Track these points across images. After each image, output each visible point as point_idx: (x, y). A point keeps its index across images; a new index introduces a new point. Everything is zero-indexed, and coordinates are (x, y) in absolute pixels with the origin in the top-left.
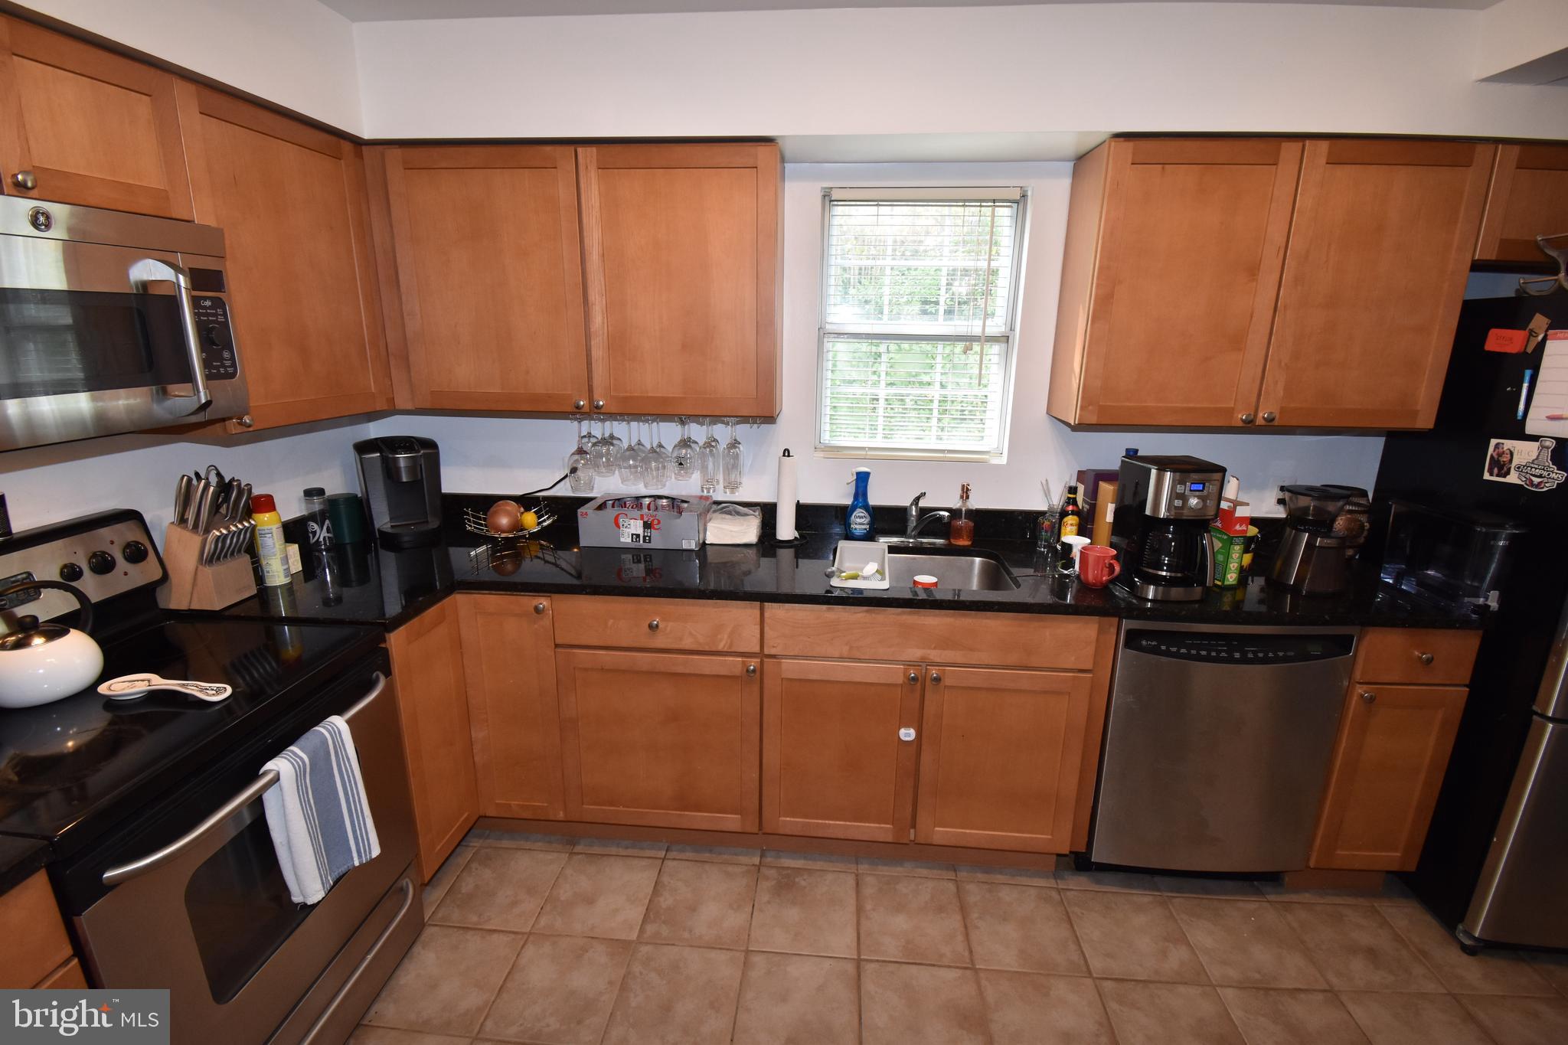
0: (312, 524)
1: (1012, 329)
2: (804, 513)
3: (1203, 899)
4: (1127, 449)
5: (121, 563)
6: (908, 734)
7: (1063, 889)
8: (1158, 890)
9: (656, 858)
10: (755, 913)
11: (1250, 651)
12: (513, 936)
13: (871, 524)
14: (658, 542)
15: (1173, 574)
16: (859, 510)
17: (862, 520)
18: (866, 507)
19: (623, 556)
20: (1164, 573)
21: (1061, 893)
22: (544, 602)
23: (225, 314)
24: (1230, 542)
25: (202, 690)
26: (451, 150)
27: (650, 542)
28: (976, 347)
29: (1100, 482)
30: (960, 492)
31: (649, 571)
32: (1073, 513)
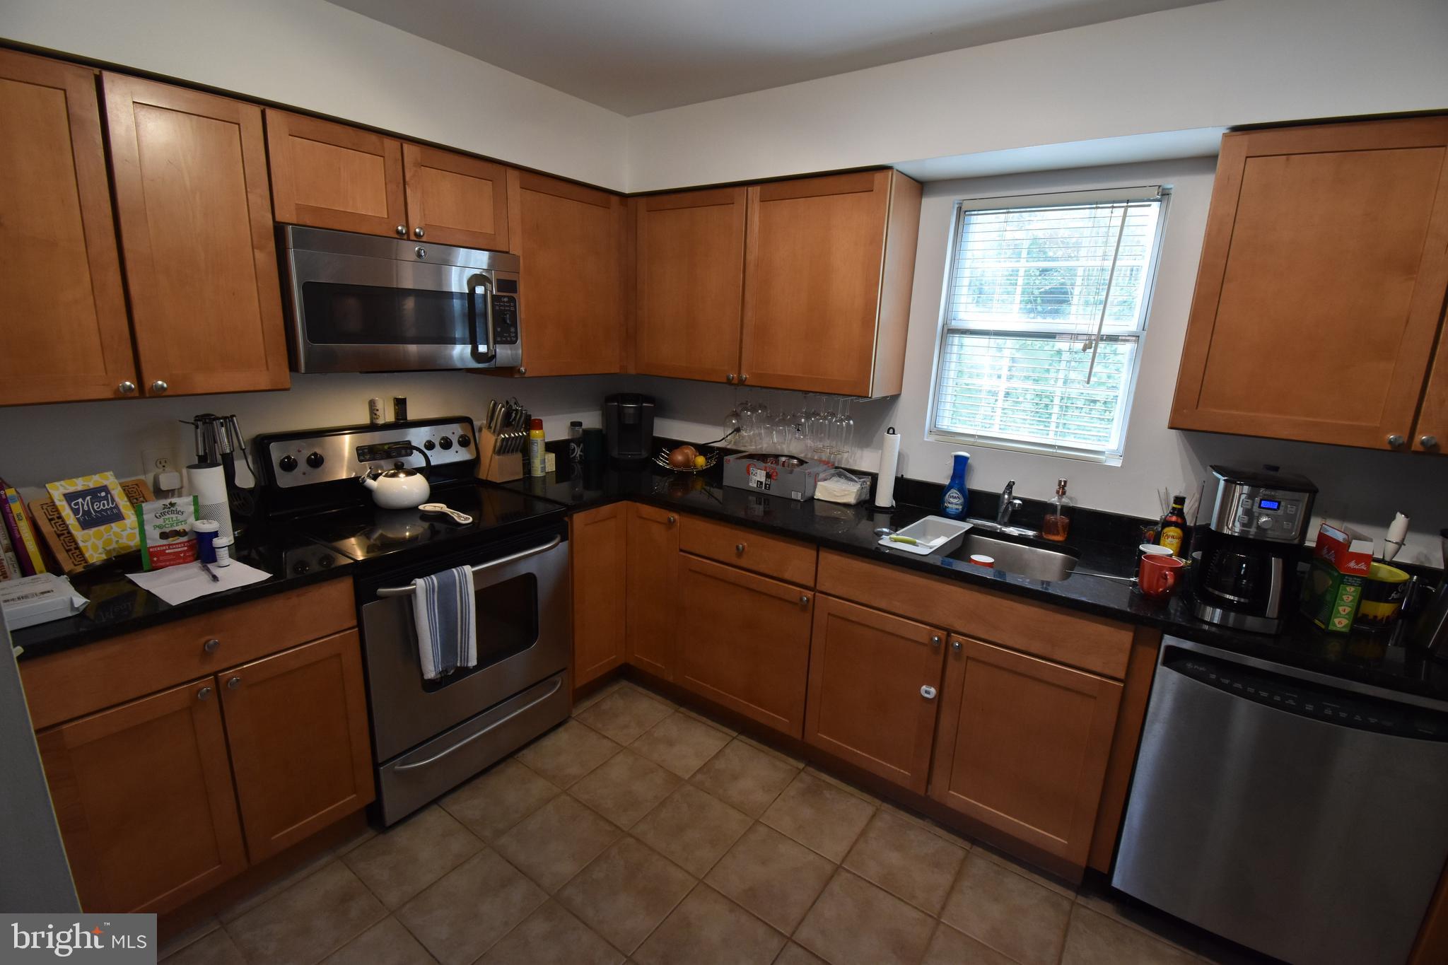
0: (573, 444)
1: (1144, 329)
2: (903, 486)
5: (456, 445)
6: (929, 691)
7: (1079, 904)
9: (729, 735)
10: (778, 800)
11: (1329, 706)
12: (615, 745)
14: (774, 491)
15: (1239, 600)
16: (953, 490)
17: (956, 501)
18: (962, 489)
19: (750, 498)
21: (1074, 906)
22: (674, 516)
23: (515, 306)
24: (1341, 580)
25: (459, 517)
26: (673, 196)
27: (769, 489)
30: (1054, 488)
31: (766, 513)
32: (1175, 524)
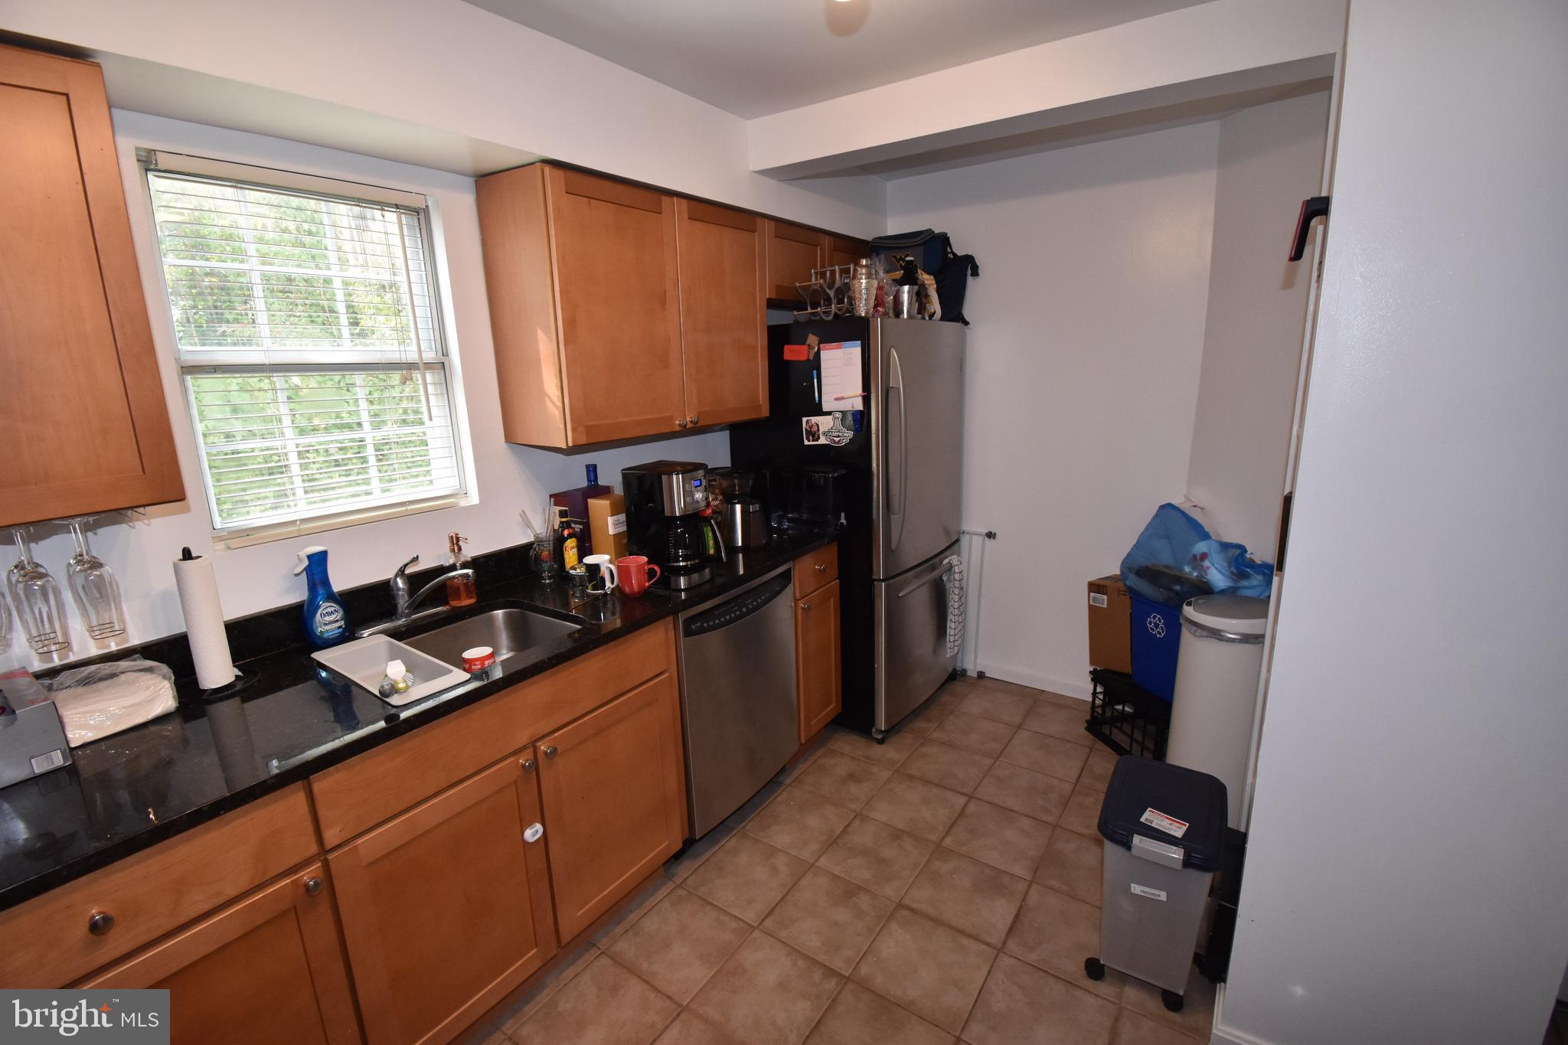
1: (445, 353)
3: (759, 812)
4: (587, 466)
6: (534, 832)
7: (682, 882)
8: (733, 829)
13: (347, 617)
15: (692, 562)
17: (332, 617)
18: (331, 597)
20: (681, 564)
21: (684, 886)
28: (417, 375)
29: (589, 500)
30: (448, 545)
32: (570, 536)
